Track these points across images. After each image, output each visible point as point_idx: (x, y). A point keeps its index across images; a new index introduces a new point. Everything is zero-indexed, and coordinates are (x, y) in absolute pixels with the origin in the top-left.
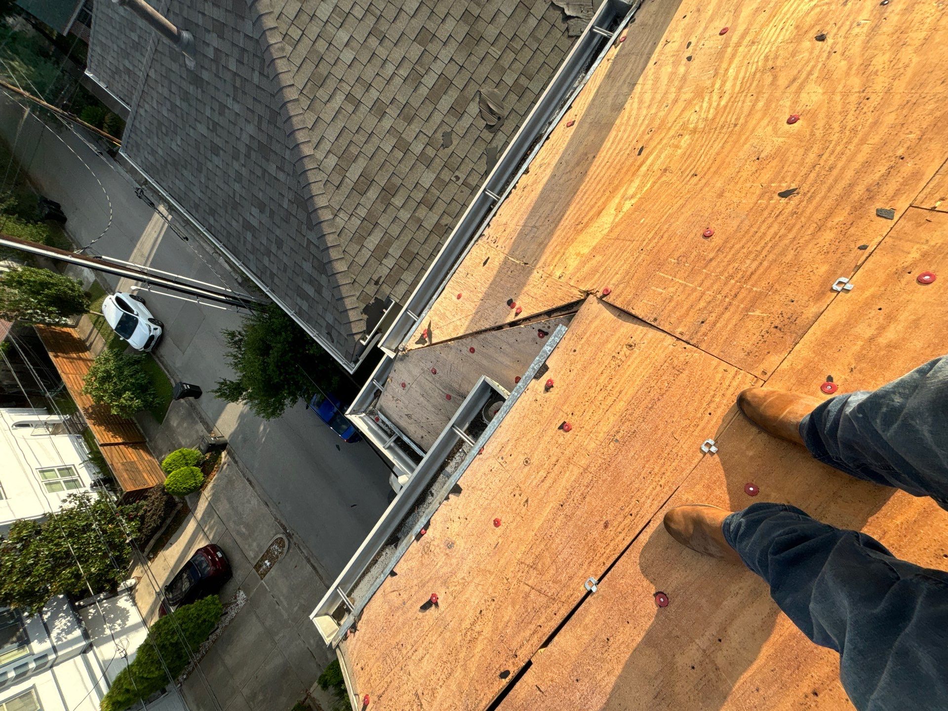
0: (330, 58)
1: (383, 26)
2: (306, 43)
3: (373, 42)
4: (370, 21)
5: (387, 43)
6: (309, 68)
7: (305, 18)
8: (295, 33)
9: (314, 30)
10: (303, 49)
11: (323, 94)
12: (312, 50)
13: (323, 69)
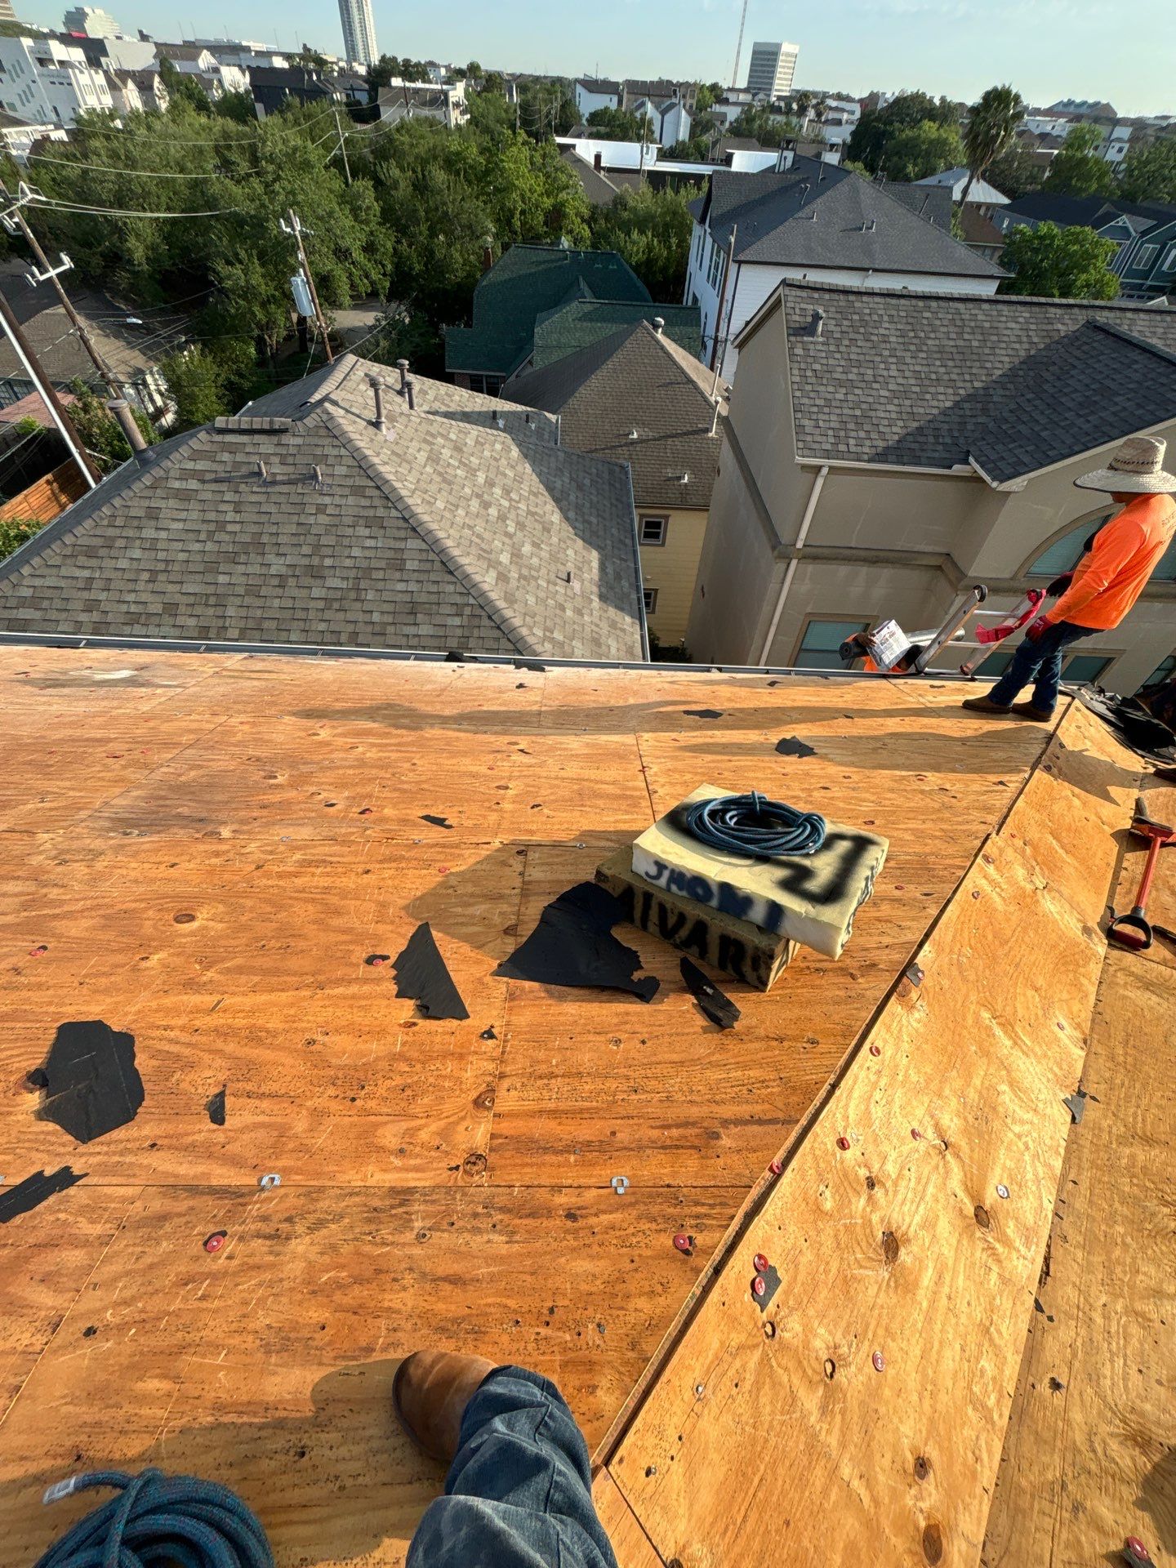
0: (113, 553)
1: (162, 577)
2: (117, 532)
3: (145, 576)
4: (161, 566)
5: (151, 585)
6: (99, 542)
7: (136, 523)
8: (119, 522)
9: (131, 533)
10: (111, 532)
11: (82, 561)
12: (113, 539)
13: (102, 552)
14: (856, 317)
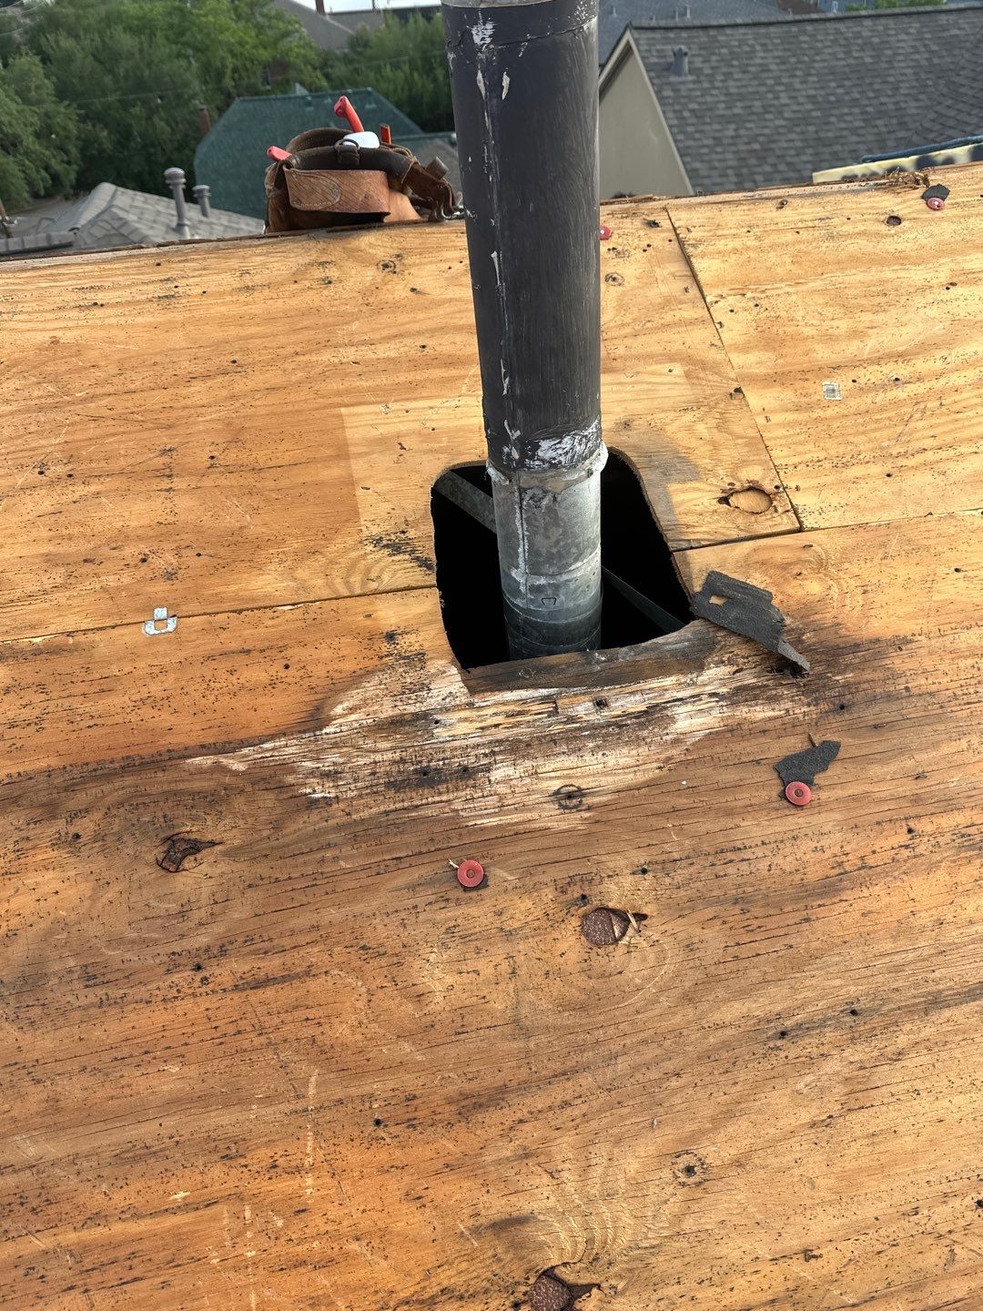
14: (724, 51)
